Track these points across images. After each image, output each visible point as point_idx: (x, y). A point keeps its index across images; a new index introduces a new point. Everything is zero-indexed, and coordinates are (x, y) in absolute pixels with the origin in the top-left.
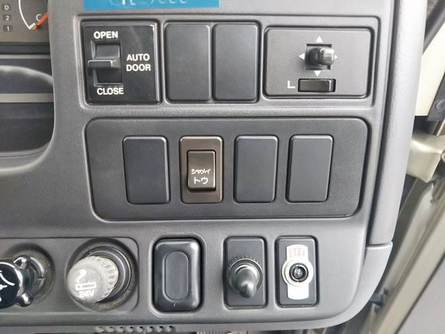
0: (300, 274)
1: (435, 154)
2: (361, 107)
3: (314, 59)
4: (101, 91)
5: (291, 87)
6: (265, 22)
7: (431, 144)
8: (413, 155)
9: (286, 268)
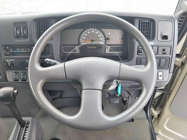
0: (161, 76)
1: (181, 61)
2: (169, 56)
3: (164, 50)
4: (139, 54)
5: (161, 53)
6: (158, 46)
7: (180, 59)
8: (176, 61)
9: (159, 75)
